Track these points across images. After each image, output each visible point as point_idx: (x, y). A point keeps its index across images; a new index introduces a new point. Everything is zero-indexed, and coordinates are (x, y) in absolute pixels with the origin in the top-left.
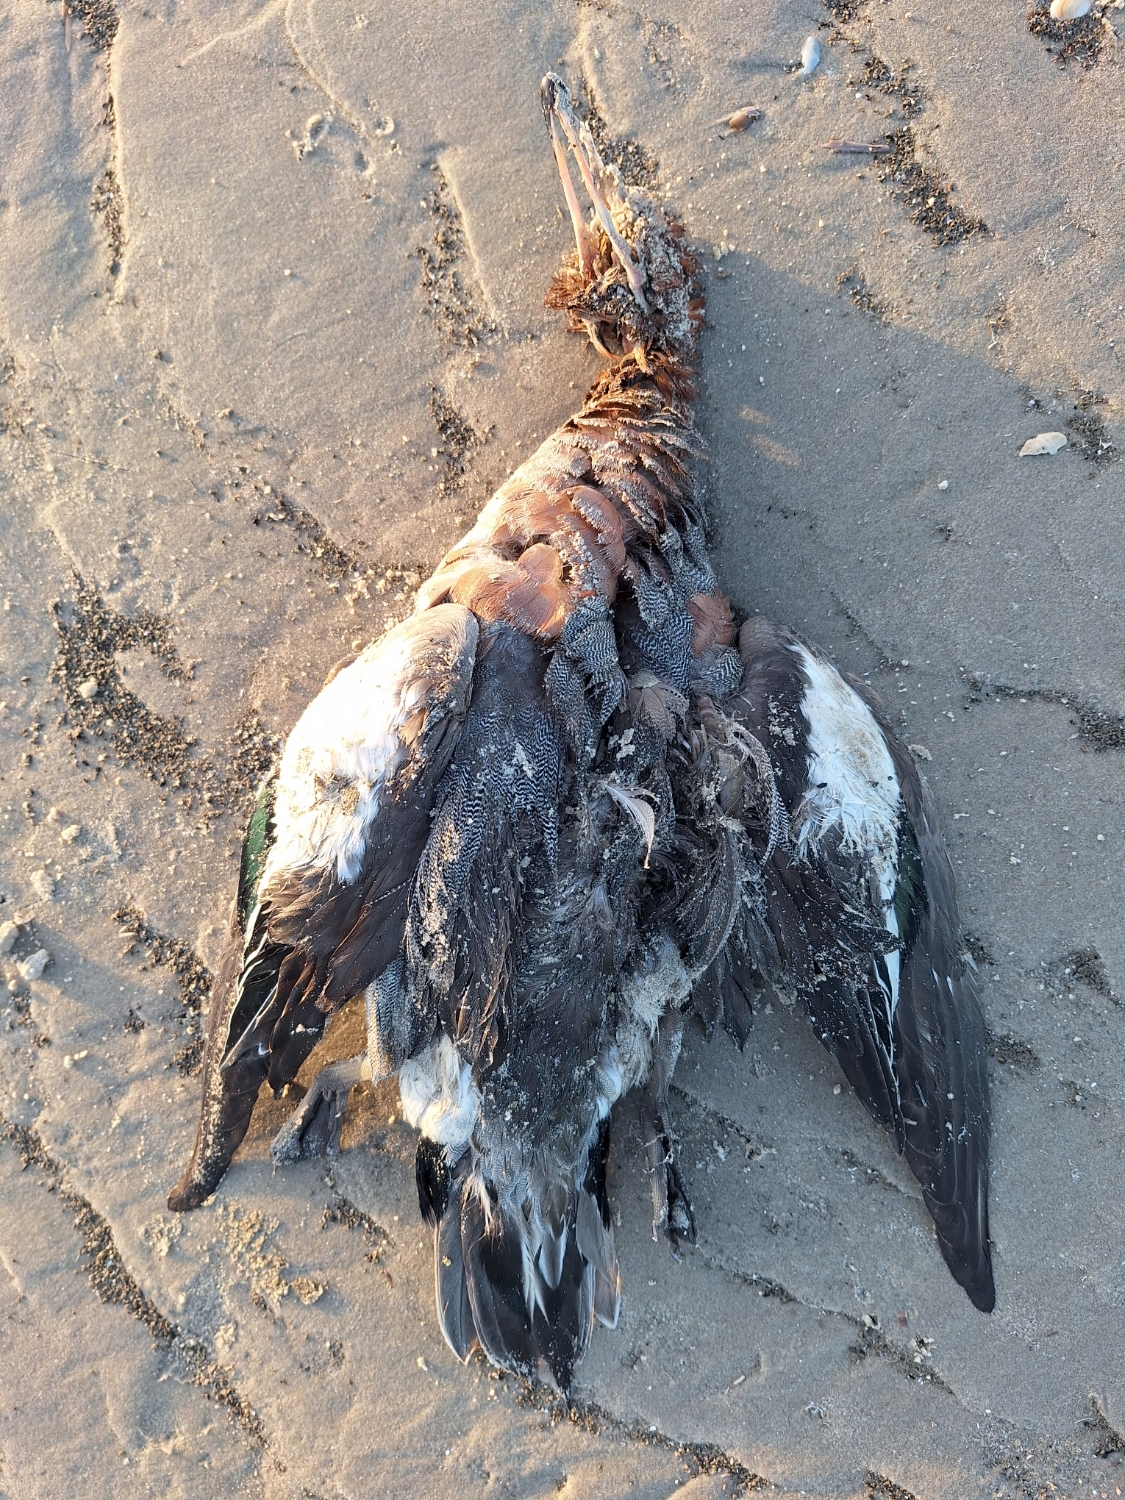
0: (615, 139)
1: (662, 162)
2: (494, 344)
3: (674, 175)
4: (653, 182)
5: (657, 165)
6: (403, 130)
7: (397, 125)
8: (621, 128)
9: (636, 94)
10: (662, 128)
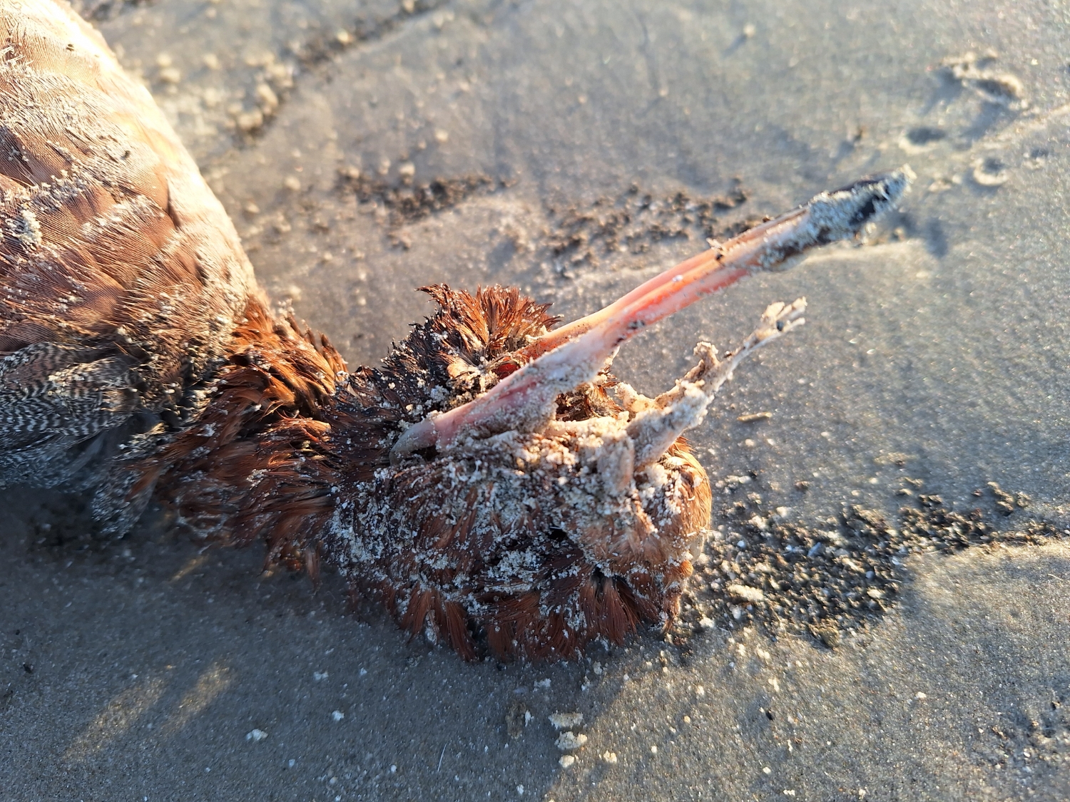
0: (907, 564)
1: (828, 656)
2: (540, 273)
3: (790, 677)
4: (782, 624)
5: (824, 643)
6: (980, 195)
7: (992, 189)
8: (931, 583)
9: (1014, 638)
10: (916, 678)
